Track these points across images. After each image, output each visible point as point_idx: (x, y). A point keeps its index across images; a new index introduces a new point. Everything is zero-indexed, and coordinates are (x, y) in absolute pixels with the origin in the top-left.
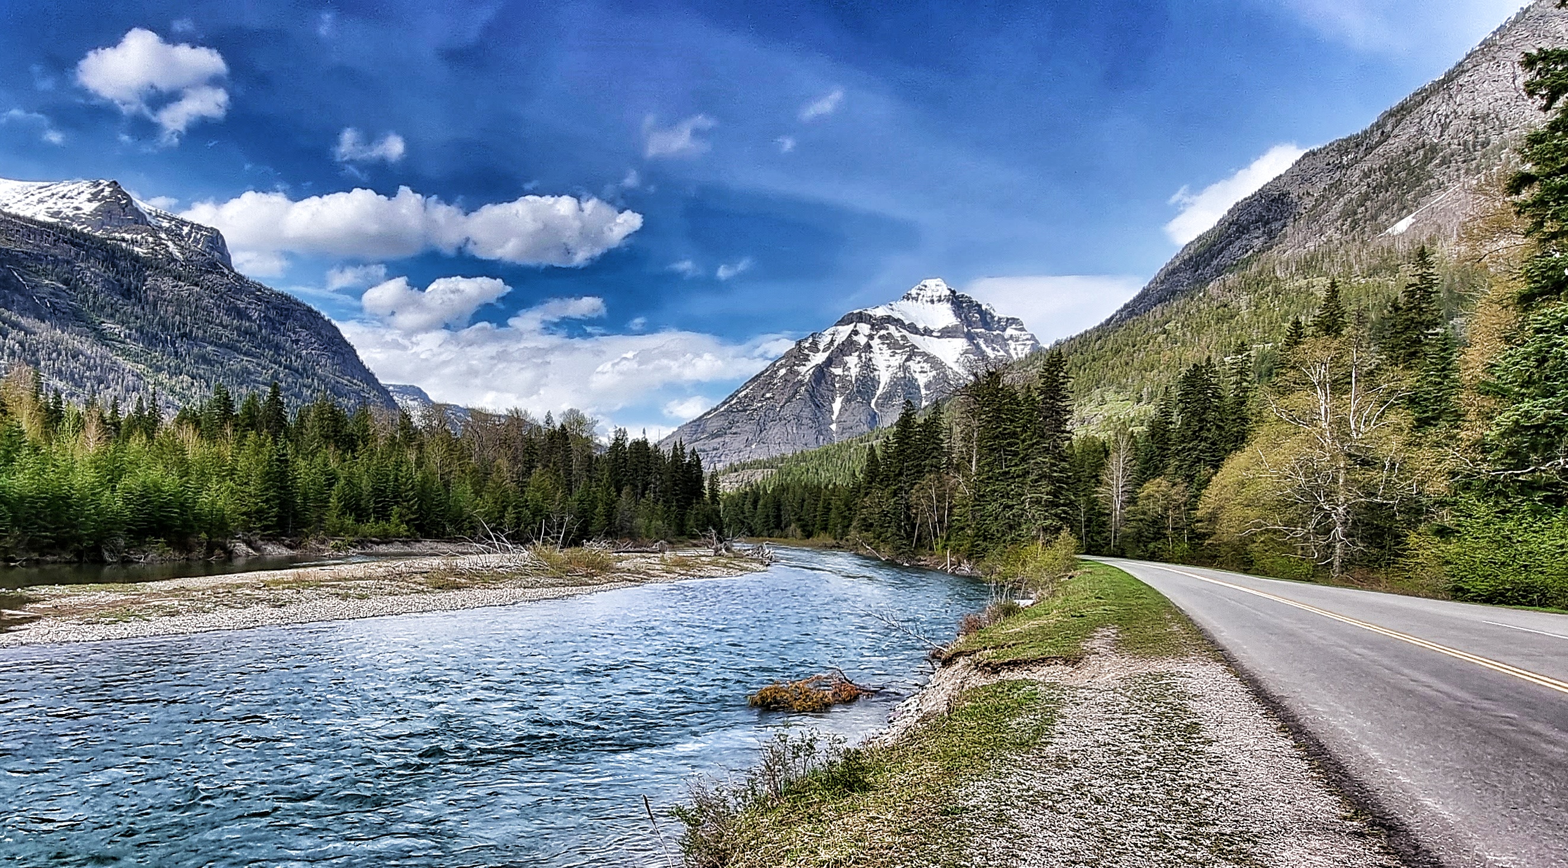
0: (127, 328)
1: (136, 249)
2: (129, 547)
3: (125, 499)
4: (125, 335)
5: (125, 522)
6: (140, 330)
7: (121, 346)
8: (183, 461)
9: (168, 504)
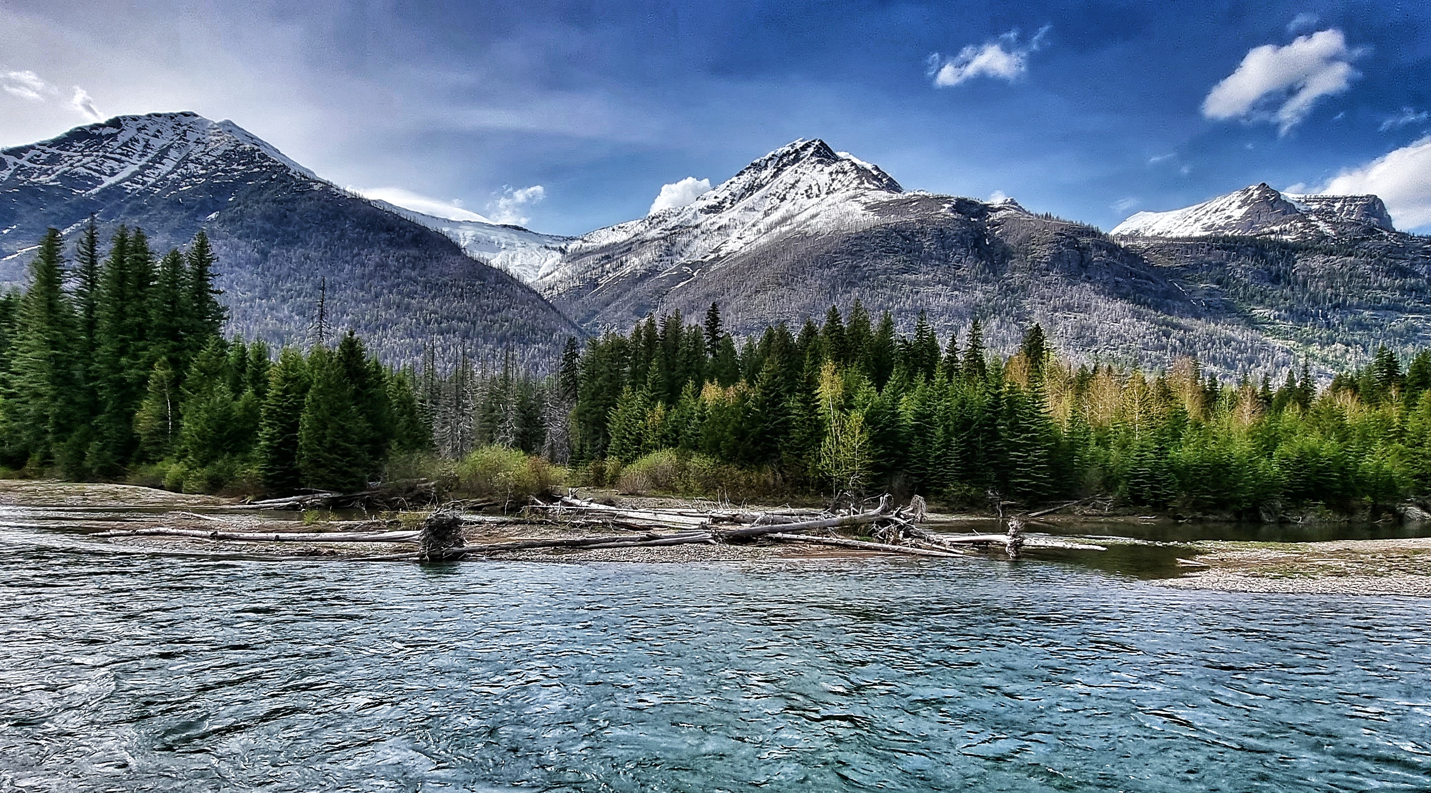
0: (1277, 310)
1: (1285, 237)
2: (1286, 509)
3: (1281, 464)
4: (1275, 317)
5: (1282, 486)
6: (1290, 310)
7: (1270, 327)
8: (1341, 427)
9: (1327, 468)
